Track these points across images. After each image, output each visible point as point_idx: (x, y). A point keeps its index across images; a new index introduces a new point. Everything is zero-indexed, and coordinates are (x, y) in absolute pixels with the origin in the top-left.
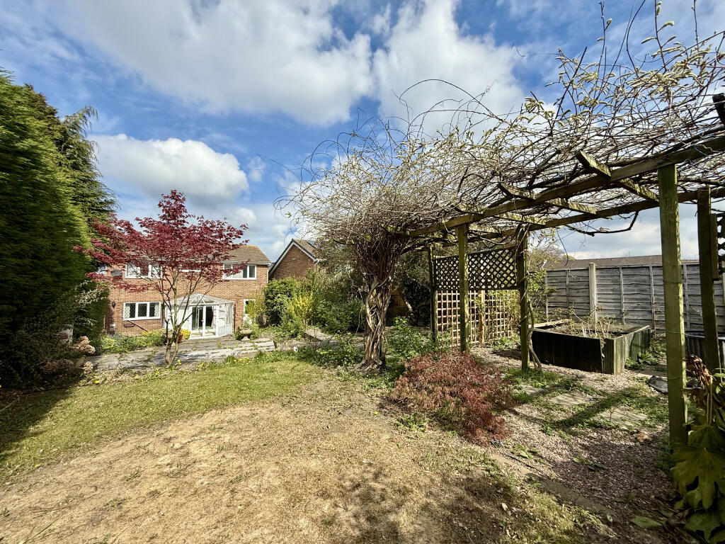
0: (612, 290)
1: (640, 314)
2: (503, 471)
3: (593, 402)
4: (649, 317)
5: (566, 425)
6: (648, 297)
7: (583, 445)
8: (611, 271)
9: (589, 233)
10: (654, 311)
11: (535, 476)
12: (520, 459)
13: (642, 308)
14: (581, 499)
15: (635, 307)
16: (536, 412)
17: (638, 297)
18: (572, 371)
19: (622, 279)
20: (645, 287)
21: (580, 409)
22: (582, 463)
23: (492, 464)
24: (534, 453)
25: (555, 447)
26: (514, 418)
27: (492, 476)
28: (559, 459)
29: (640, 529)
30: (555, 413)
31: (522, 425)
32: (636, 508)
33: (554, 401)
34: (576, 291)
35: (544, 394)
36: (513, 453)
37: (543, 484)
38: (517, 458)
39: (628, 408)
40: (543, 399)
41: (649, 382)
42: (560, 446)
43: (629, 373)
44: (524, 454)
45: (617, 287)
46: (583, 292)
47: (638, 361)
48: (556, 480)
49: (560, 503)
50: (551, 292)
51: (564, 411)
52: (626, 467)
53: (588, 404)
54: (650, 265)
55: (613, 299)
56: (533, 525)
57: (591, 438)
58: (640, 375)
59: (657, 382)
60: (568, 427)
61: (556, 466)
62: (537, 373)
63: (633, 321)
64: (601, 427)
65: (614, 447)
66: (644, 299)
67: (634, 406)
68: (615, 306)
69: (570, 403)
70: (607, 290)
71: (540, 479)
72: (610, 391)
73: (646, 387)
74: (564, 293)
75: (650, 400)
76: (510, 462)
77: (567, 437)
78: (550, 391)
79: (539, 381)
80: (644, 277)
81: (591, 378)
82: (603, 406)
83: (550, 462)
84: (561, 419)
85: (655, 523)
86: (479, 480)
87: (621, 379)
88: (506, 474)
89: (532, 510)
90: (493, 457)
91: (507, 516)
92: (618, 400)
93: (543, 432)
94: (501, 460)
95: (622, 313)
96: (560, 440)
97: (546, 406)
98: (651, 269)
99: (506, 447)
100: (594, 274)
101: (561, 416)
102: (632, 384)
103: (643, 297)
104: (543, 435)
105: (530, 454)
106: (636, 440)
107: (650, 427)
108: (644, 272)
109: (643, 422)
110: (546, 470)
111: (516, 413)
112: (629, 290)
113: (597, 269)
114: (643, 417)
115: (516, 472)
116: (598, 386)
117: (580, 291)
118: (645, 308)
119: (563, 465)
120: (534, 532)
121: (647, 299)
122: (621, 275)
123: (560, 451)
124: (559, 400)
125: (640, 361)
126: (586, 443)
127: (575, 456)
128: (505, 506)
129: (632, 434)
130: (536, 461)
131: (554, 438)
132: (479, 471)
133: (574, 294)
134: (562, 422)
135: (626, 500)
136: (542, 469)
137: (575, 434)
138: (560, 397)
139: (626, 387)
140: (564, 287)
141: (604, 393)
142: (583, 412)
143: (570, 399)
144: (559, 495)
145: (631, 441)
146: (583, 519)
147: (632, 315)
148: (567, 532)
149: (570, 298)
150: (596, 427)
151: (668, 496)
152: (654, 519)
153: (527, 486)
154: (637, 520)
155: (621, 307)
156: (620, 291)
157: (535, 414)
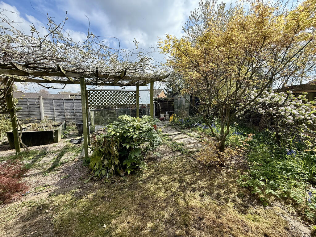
0: (50, 108)
1: (61, 117)
2: (38, 201)
3: (57, 156)
4: (64, 118)
5: (51, 169)
6: (63, 110)
7: (61, 172)
8: (49, 100)
9: (47, 88)
10: (65, 115)
11: (51, 193)
12: (41, 192)
13: (61, 114)
14: (69, 188)
15: (59, 114)
16: (37, 171)
17: (60, 110)
18: (42, 146)
19: (54, 103)
20: (62, 107)
21: (54, 160)
22: (64, 178)
23: (30, 203)
24: (45, 186)
25: (52, 179)
26: (27, 179)
27: (33, 207)
28: (56, 182)
29: (86, 184)
30: (44, 167)
31: (33, 179)
32: (83, 180)
33: (41, 162)
34: (33, 109)
35: (35, 161)
36: (36, 192)
37: (56, 193)
38: (39, 192)
39: (68, 153)
40: (37, 163)
41: (70, 141)
42: (54, 177)
43: (63, 140)
44: (41, 189)
45: (52, 107)
46: (37, 109)
47: (64, 135)
48: (59, 189)
49: (64, 194)
50: (19, 110)
51: (48, 164)
52: (76, 171)
53: (56, 157)
54: (64, 99)
55: (51, 112)
56: (60, 207)
57: (62, 168)
58: (67, 140)
59: (73, 141)
60: (53, 169)
61: (56, 185)
62: (27, 153)
63: (59, 120)
64: (64, 163)
65: (70, 167)
66: (62, 111)
67: (70, 151)
68: (52, 115)
69: (48, 160)
70: (48, 108)
71: (54, 192)
72: (60, 149)
73: (70, 143)
74: (27, 110)
75: (73, 147)
76: (37, 196)
77: (54, 173)
78: (37, 159)
79: (29, 156)
80: (62, 103)
81: (50, 147)
82: (61, 156)
83: (53, 185)
84: (49, 167)
85: (88, 180)
86: (28, 213)
87: (62, 143)
88: (39, 201)
89: (57, 203)
90: (28, 200)
91: (50, 212)
92: (65, 152)
93: (45, 176)
94: (33, 199)
95: (54, 117)
96: (52, 175)
97: (39, 166)
98: (64, 100)
99: (31, 192)
100: (42, 101)
101: (48, 167)
102: (66, 144)
103: (62, 110)
104: (45, 178)
105: (44, 188)
106: (75, 161)
107: (77, 156)
108: (61, 101)
109: (74, 155)
110: (54, 188)
111: (27, 176)
112: (57, 108)
113: (43, 99)
114: (74, 154)
115: (43, 197)
116: (55, 149)
117: (36, 109)
118: (63, 114)
119: (58, 183)
120: (62, 208)
121: (63, 111)
122: (53, 102)
123: (54, 179)
124: (44, 161)
125: (65, 134)
126: (62, 171)
127: (61, 177)
128: (47, 211)
129: (73, 160)
130: (48, 188)
131: (50, 176)
132: (24, 210)
133: (32, 110)
134: (50, 168)
135: (80, 179)
136: (52, 189)
137: (57, 170)
138: (43, 159)
139: (64, 145)
140: (27, 107)
141: (59, 151)
142: (56, 161)
143: (48, 158)
144: (63, 192)
145: (74, 162)
146: (73, 193)
147: (58, 118)
148: (71, 199)
149: (30, 112)
150: (62, 164)
151: (88, 172)
152: (88, 179)
153: (51, 198)
154: (85, 182)
155: (54, 114)
156: (53, 108)
157: (36, 171)
